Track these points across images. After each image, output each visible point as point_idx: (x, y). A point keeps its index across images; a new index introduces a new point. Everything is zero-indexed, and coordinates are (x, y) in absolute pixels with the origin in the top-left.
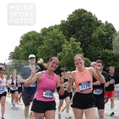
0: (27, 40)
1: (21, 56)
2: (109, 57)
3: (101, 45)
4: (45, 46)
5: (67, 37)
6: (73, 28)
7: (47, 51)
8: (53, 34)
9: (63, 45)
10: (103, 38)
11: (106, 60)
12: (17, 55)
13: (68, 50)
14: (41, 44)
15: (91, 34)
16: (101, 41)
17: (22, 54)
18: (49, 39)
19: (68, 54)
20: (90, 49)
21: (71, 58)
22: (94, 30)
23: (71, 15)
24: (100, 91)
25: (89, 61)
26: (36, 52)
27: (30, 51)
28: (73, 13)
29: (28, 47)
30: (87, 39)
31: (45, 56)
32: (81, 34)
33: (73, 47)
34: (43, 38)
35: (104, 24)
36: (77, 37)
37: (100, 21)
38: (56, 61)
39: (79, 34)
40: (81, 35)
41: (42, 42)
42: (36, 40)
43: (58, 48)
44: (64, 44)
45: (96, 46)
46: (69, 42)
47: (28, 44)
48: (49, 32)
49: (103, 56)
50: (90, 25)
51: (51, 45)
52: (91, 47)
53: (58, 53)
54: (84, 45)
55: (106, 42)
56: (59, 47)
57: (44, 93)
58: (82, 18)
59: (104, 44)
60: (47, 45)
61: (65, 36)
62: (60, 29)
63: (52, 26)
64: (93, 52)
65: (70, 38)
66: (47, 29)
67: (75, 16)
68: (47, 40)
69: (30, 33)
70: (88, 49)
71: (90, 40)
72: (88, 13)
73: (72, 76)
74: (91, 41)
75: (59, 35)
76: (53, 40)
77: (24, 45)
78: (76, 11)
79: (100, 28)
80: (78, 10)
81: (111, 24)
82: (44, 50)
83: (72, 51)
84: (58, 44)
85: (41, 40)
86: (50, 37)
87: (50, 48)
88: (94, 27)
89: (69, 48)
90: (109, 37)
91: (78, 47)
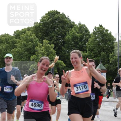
3: (74, 47)
4: (18, 49)
5: (41, 39)
6: (46, 30)
7: (20, 55)
8: (26, 36)
9: (37, 48)
10: (77, 40)
13: (41, 53)
15: (64, 35)
16: (74, 43)
18: (22, 41)
20: (64, 51)
22: (68, 32)
23: (44, 17)
24: (92, 95)
25: (62, 63)
28: (46, 14)
29: (1, 50)
30: (61, 41)
32: (55, 36)
33: (47, 50)
34: (16, 40)
35: (77, 25)
36: (51, 39)
37: (74, 23)
38: (47, 62)
41: (14, 45)
43: (32, 51)
45: (69, 48)
46: (43, 45)
47: (1, 47)
48: (22, 34)
50: (63, 27)
51: (24, 48)
52: (64, 49)
53: (31, 56)
54: (57, 47)
55: (80, 43)
57: (30, 103)
58: (55, 20)
60: (20, 48)
61: (38, 38)
62: (33, 31)
63: (25, 29)
64: (67, 54)
65: (43, 40)
66: (20, 31)
67: (48, 18)
68: (20, 43)
69: (2, 36)
70: (61, 52)
71: (64, 42)
72: (61, 15)
74: (65, 44)
75: (32, 37)
76: (26, 42)
78: (49, 13)
79: (73, 30)
80: (51, 11)
81: (84, 25)
82: (17, 54)
83: (45, 53)
84: (32, 46)
85: (14, 43)
86: (23, 40)
87: (24, 51)
88: (68, 28)
89: (43, 51)
90: (83, 38)
91: (52, 50)
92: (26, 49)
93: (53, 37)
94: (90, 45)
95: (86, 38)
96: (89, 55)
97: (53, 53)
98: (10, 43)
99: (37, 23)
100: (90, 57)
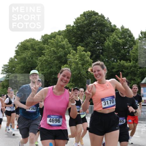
0: (24, 50)
1: (16, 70)
2: (125, 71)
3: (115, 55)
4: (46, 57)
5: (74, 46)
6: (81, 35)
7: (49, 64)
8: (56, 41)
9: (69, 56)
10: (118, 47)
12: (12, 69)
13: (75, 62)
14: (41, 54)
15: (103, 42)
16: (115, 51)
17: (18, 67)
18: (51, 48)
19: (74, 67)
20: (103, 60)
21: (79, 72)
22: (107, 37)
23: (78, 19)
26: (35, 64)
27: (28, 64)
28: (81, 15)
29: (25, 58)
30: (99, 48)
31: (46, 70)
32: (91, 41)
33: (81, 58)
34: (44, 46)
35: (119, 29)
36: (86, 45)
37: (115, 26)
38: (68, 73)
39: (89, 42)
40: (91, 43)
41: (42, 52)
44: (70, 54)
45: (109, 57)
46: (77, 52)
47: (26, 55)
48: (51, 39)
49: (119, 68)
50: (102, 31)
51: (54, 56)
52: (103, 58)
53: (62, 66)
54: (94, 56)
55: (123, 51)
56: (64, 59)
57: (48, 119)
58: (92, 22)
59: (120, 54)
60: (49, 55)
61: (71, 44)
62: (65, 35)
63: (55, 32)
64: (106, 64)
65: (77, 47)
66: (49, 35)
67: (83, 20)
68: (48, 49)
69: (27, 41)
71: (102, 49)
72: (100, 16)
74: (104, 51)
75: (63, 43)
76: (56, 49)
77: (21, 56)
78: (84, 14)
79: (114, 35)
80: (87, 12)
81: (128, 30)
82: (45, 62)
83: (80, 63)
84: (63, 53)
85: (41, 50)
86: (52, 46)
87: (53, 60)
88: (108, 33)
89: (78, 60)
90: (126, 45)
91: (87, 59)
92: (56, 57)
94: (134, 53)
95: (130, 45)
96: (134, 65)
97: (89, 63)
98: (36, 50)
99: (70, 25)
100: (135, 68)
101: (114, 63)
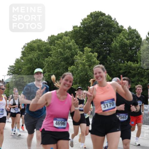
0: (30, 51)
1: (22, 71)
2: (133, 72)
3: (122, 56)
4: (53, 58)
5: (81, 47)
6: (88, 36)
7: (56, 65)
8: (63, 42)
9: (76, 57)
10: (126, 48)
11: (130, 75)
12: (18, 70)
13: (81, 63)
14: (47, 55)
15: (110, 42)
16: (123, 52)
17: (25, 68)
18: (58, 49)
19: (81, 69)
20: (110, 61)
21: (86, 73)
22: (115, 38)
23: (85, 20)
24: (125, 116)
25: (107, 76)
26: (41, 65)
27: (34, 65)
28: (88, 16)
29: (31, 60)
30: (106, 49)
31: (53, 71)
32: (98, 42)
33: (88, 59)
34: (51, 47)
35: (126, 30)
36: (93, 46)
37: (122, 27)
38: (70, 78)
39: (95, 43)
40: (98, 44)
41: (49, 53)
42: (41, 51)
43: (69, 61)
44: (77, 55)
45: (116, 58)
46: (83, 53)
47: (32, 56)
48: (58, 40)
49: (126, 70)
50: (109, 32)
51: (60, 57)
52: (110, 59)
53: (69, 67)
54: (101, 57)
55: (130, 52)
56: (71, 60)
57: (55, 122)
58: (99, 23)
59: (126, 55)
60: (56, 56)
61: (78, 45)
62: (72, 36)
63: (62, 33)
64: (113, 65)
65: (84, 48)
66: (55, 36)
67: (90, 21)
68: (55, 50)
69: (34, 42)
70: (106, 62)
71: (109, 50)
72: (107, 16)
73: (91, 92)
74: (111, 52)
75: (70, 44)
76: (63, 50)
77: (27, 57)
78: (91, 14)
79: (121, 36)
80: (94, 12)
81: (135, 30)
82: (52, 64)
83: (87, 64)
84: (69, 55)
85: (47, 51)
86: (59, 47)
87: (60, 61)
88: (115, 33)
90: (133, 46)
91: (94, 60)
92: (62, 58)
93: (96, 44)
95: (137, 46)
97: (96, 64)
98: (43, 51)
99: (77, 26)
101: (121, 64)
